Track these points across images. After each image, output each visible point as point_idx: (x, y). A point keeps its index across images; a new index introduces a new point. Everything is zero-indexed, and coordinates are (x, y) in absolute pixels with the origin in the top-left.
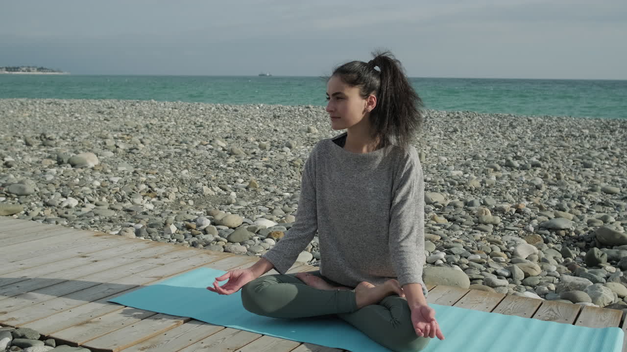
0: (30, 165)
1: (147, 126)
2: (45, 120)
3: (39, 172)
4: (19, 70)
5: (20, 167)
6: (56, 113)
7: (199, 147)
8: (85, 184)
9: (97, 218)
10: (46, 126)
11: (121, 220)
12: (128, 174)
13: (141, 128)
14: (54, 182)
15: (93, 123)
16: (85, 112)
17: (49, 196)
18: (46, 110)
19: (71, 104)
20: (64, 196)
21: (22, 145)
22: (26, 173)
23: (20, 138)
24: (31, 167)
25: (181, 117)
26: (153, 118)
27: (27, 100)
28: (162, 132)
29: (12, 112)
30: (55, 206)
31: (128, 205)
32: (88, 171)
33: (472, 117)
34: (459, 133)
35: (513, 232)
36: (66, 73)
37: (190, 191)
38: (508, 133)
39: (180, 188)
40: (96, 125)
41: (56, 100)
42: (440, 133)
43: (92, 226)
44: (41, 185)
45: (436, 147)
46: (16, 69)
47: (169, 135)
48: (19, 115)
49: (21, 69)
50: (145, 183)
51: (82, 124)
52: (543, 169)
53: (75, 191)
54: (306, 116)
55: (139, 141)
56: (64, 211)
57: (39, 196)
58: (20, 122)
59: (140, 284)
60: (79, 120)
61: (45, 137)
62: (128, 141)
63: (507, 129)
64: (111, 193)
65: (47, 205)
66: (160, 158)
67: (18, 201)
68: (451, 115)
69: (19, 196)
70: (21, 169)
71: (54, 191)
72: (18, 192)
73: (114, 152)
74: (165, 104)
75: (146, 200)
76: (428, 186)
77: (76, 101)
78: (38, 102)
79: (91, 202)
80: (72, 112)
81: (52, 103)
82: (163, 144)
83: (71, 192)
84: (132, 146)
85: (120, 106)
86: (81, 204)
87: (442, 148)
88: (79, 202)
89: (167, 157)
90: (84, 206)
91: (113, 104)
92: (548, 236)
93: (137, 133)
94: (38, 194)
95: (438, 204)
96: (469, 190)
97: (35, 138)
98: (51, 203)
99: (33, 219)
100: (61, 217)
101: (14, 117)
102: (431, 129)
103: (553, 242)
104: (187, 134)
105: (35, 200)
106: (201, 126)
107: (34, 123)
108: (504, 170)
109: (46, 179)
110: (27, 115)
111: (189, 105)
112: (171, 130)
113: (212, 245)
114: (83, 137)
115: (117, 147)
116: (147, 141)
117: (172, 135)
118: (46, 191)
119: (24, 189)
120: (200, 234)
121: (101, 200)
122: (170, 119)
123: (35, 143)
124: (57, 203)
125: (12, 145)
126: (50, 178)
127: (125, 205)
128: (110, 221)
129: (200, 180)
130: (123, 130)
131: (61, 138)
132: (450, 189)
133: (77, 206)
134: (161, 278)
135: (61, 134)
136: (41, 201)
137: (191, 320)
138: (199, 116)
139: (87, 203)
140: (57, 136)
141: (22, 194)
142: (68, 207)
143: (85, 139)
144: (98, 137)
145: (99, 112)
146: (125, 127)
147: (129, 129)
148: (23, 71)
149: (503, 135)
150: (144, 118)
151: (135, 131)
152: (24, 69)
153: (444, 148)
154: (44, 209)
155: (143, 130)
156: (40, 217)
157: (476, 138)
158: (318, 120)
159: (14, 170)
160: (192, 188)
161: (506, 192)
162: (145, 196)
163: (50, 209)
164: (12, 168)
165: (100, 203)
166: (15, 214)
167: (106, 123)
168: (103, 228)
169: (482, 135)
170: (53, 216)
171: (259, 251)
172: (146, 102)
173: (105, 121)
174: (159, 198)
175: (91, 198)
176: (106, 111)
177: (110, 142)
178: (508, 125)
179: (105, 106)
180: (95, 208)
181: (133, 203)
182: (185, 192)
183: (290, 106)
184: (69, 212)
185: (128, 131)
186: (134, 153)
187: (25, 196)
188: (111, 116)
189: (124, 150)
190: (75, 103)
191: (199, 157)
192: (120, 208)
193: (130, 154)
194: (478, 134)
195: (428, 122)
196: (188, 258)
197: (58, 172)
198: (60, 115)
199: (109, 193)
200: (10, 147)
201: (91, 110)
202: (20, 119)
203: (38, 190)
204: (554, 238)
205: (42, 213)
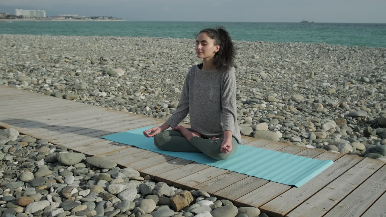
0: (89, 75)
1: (160, 53)
2: (106, 49)
3: (92, 78)
4: (98, 18)
5: (83, 76)
6: (113, 45)
7: (184, 66)
8: (112, 85)
9: (114, 103)
10: (105, 53)
11: (126, 104)
12: (137, 80)
13: (156, 54)
14: (97, 84)
15: (131, 51)
16: (128, 45)
17: (93, 91)
18: (108, 43)
19: (123, 40)
20: (101, 91)
21: (89, 63)
22: (85, 79)
23: (89, 59)
24: (89, 76)
25: (182, 48)
26: (166, 49)
27: (100, 37)
28: (168, 57)
29: (89, 44)
30: (94, 96)
31: (132, 97)
32: (116, 79)
33: (363, 49)
34: (347, 60)
35: (331, 117)
36: (124, 20)
37: (168, 90)
38: (378, 61)
39: (162, 88)
40: (133, 53)
41: (115, 37)
42: (335, 60)
43: (110, 106)
44: (91, 85)
45: (326, 69)
46: (96, 18)
47: (171, 59)
48: (93, 46)
49: (99, 18)
50: (144, 85)
51: (125, 51)
52: (384, 83)
53: (106, 88)
54: (255, 48)
55: (152, 62)
56: (99, 98)
57: (88, 91)
58: (92, 50)
59: (117, 132)
60: (124, 49)
61: (103, 59)
62: (146, 62)
63: (379, 58)
64: (125, 90)
65: (91, 95)
66: (160, 72)
67: (77, 93)
68: (350, 48)
69: (78, 90)
70: (84, 77)
71: (96, 88)
72: (78, 88)
73: (136, 68)
74: (176, 40)
75: (143, 94)
76: (305, 91)
77: (126, 38)
78: (105, 38)
79: (113, 94)
80: (122, 44)
81: (112, 39)
82: (165, 64)
83: (104, 89)
84: (147, 65)
85: (150, 41)
86: (108, 95)
87: (331, 69)
88: (107, 94)
89: (163, 72)
90: (109, 97)
91: (146, 40)
92: (350, 120)
93: (154, 57)
94: (87, 89)
95: (298, 101)
96: (328, 94)
97: (97, 60)
98: (93, 94)
99: (83, 102)
100: (97, 101)
101: (90, 47)
102: (330, 57)
103: (352, 123)
104: (182, 58)
105: (85, 92)
106: (191, 54)
107: (100, 51)
108: (357, 83)
109: (94, 82)
110: (97, 46)
111: (190, 41)
112: (173, 56)
113: (163, 116)
114: (123, 59)
115: (139, 65)
116: (157, 62)
117: (172, 58)
118: (92, 88)
119: (81, 87)
120: (160, 111)
121: (119, 94)
122: (175, 49)
123: (96, 62)
124: (96, 94)
125: (84, 63)
126: (96, 81)
127: (130, 96)
128: (120, 104)
129: (175, 85)
130: (146, 55)
131: (111, 60)
132: (317, 93)
133: (106, 96)
134: (129, 129)
135: (111, 57)
136: (88, 93)
137: (133, 146)
138: (192, 47)
139: (111, 95)
140: (109, 59)
141: (80, 89)
142: (101, 97)
143: (123, 60)
144: (131, 59)
145: (136, 45)
146: (148, 54)
147: (149, 55)
148: (100, 19)
149: (375, 62)
150: (161, 48)
151: (153, 56)
152: (101, 18)
153: (332, 69)
154: (89, 97)
155: (157, 56)
156: (87, 101)
157: (357, 63)
158: (262, 51)
159: (80, 77)
160: (169, 89)
161: (349, 96)
162: (143, 92)
163: (92, 97)
164: (79, 76)
165: (119, 95)
166: (75, 99)
167: (138, 51)
168: (115, 107)
169: (361, 61)
170: (93, 101)
171: (186, 121)
172: (165, 38)
173: (138, 50)
174: (150, 93)
175: (114, 92)
176: (140, 44)
177: (136, 63)
178: (381, 56)
179: (142, 41)
180: (115, 98)
181: (135, 95)
182: (165, 90)
183: (250, 42)
184: (101, 99)
185: (149, 56)
186: (147, 69)
187: (81, 91)
188: (143, 47)
189: (142, 67)
190: (125, 39)
191: (181, 72)
192: (127, 98)
193: (145, 69)
194: (359, 61)
195: (329, 53)
196: (146, 121)
197: (101, 79)
198: (115, 47)
199: (124, 90)
200: (83, 64)
201: (132, 43)
202: (92, 48)
203: (88, 88)
204: (353, 121)
205: (88, 99)
